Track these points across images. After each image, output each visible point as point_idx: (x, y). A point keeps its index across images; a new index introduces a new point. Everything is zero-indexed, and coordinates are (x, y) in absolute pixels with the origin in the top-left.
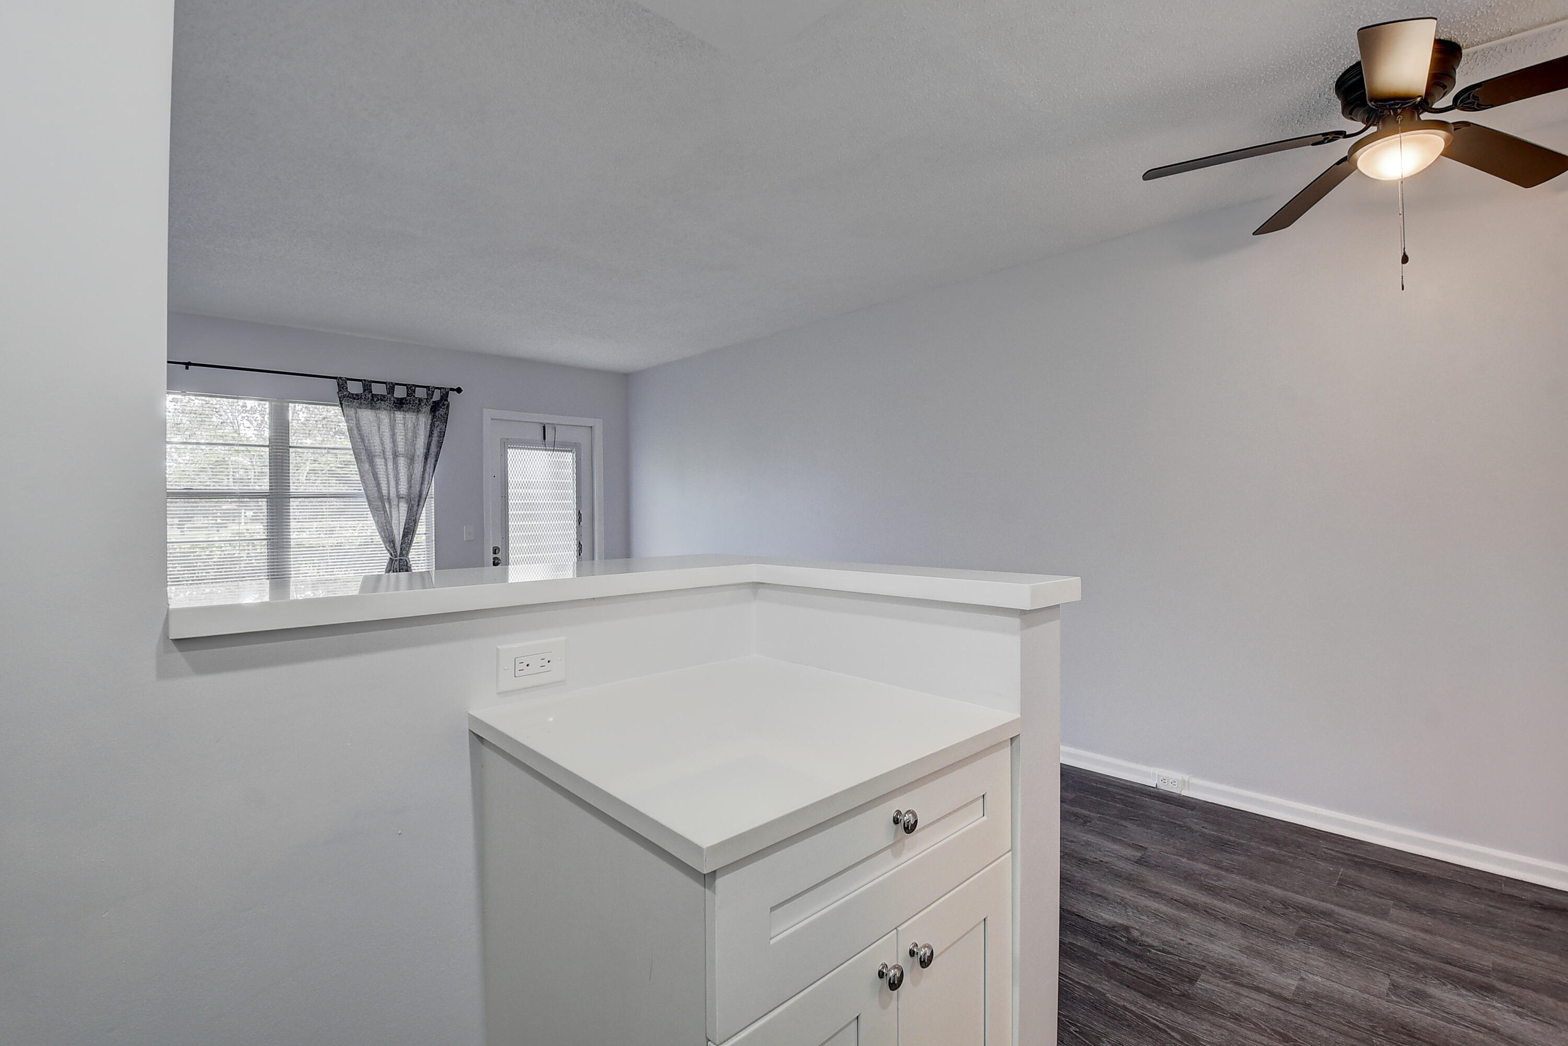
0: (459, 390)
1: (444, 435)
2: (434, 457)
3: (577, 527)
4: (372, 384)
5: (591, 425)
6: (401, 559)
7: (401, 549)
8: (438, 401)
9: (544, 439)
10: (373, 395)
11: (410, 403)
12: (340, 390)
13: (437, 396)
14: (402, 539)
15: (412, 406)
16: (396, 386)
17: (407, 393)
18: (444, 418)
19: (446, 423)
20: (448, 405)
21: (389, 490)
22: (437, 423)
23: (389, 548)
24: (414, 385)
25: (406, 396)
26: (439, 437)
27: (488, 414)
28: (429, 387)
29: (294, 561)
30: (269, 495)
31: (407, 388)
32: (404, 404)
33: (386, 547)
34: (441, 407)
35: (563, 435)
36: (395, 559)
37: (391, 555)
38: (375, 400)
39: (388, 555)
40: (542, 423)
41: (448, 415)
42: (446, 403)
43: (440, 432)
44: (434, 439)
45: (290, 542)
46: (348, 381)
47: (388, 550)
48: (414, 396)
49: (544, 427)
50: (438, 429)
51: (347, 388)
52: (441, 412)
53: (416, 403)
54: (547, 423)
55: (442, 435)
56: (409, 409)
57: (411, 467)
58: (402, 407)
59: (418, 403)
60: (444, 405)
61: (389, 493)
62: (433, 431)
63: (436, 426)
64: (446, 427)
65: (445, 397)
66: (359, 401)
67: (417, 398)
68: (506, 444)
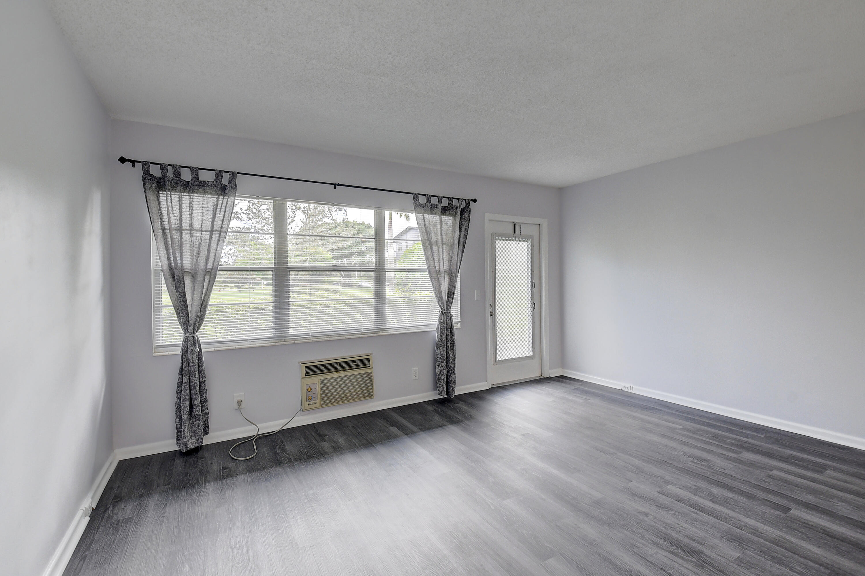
0: (475, 201)
1: (468, 230)
2: (462, 245)
3: (531, 292)
4: (431, 197)
5: (539, 223)
6: (447, 312)
7: (447, 305)
8: (463, 208)
9: (515, 233)
10: (431, 204)
11: (450, 209)
12: (414, 202)
13: (463, 206)
14: (447, 299)
15: (452, 211)
16: (443, 199)
17: (448, 203)
18: (468, 219)
19: (469, 223)
20: (470, 210)
21: (440, 267)
22: (463, 223)
23: (441, 305)
24: (452, 198)
25: (447, 205)
26: (465, 231)
27: (488, 216)
28: (460, 199)
29: (388, 313)
30: (375, 270)
31: (448, 200)
32: (446, 210)
33: (439, 304)
34: (465, 212)
35: (524, 230)
36: (444, 312)
37: (442, 309)
38: (433, 208)
39: (439, 308)
40: (513, 222)
41: (470, 217)
42: (469, 209)
43: (466, 228)
44: (462, 233)
45: (386, 300)
46: (419, 196)
47: (440, 306)
48: (453, 205)
49: (515, 225)
50: (464, 226)
51: (419, 200)
52: (466, 215)
53: (454, 210)
54: (517, 223)
55: (467, 230)
56: (449, 213)
57: (451, 252)
58: (445, 212)
59: (455, 209)
60: (467, 210)
61: (440, 269)
62: (461, 228)
63: (463, 224)
64: (469, 225)
65: (467, 206)
66: (424, 208)
67: (454, 206)
68: (495, 236)
